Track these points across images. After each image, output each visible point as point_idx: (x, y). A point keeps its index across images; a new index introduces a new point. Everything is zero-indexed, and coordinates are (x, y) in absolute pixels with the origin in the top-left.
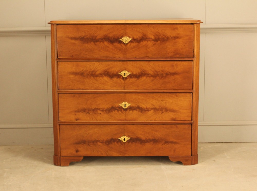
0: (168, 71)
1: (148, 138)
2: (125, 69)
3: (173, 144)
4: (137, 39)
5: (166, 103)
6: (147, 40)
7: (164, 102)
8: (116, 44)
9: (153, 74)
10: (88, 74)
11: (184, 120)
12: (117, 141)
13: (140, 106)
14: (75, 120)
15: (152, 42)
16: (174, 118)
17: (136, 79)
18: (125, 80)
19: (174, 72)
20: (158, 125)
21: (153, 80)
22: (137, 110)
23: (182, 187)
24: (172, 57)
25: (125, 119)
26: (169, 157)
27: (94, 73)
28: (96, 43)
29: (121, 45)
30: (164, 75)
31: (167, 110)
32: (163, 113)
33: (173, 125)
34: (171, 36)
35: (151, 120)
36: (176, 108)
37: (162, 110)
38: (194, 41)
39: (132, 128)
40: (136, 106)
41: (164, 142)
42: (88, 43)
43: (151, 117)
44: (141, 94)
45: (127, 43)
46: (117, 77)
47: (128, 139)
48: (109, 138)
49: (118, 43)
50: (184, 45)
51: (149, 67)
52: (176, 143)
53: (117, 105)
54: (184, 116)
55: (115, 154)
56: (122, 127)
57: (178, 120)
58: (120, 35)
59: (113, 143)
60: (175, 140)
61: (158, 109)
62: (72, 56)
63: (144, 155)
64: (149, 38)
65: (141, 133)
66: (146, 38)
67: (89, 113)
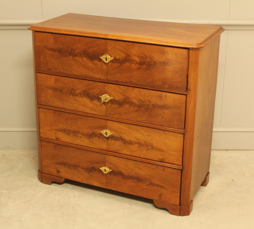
0: (155, 103)
1: (131, 175)
2: (106, 93)
3: (159, 188)
4: (120, 59)
5: (152, 139)
6: (131, 61)
7: (151, 137)
8: (96, 62)
9: (138, 103)
10: (68, 92)
12: (98, 170)
13: (123, 138)
14: (56, 139)
15: (136, 65)
17: (118, 106)
18: (106, 105)
19: (162, 104)
20: (142, 163)
21: (137, 111)
22: (119, 141)
24: (160, 87)
25: (107, 149)
26: (154, 200)
27: (73, 92)
28: (75, 58)
29: (101, 64)
30: (151, 107)
31: (153, 148)
32: (148, 150)
34: (160, 61)
35: (136, 156)
36: (163, 148)
37: (148, 147)
39: (114, 159)
40: (119, 136)
41: (148, 183)
42: (66, 56)
43: (136, 151)
44: (125, 124)
45: (107, 62)
46: (97, 100)
47: (109, 171)
48: (89, 165)
49: (98, 61)
50: (175, 75)
51: (133, 94)
52: (162, 188)
53: (97, 131)
54: (174, 158)
55: (96, 184)
57: (166, 162)
58: (101, 52)
59: (94, 172)
60: (161, 184)
61: (143, 144)
62: (50, 69)
64: (133, 60)
65: (123, 167)
66: (130, 60)
67: (69, 135)
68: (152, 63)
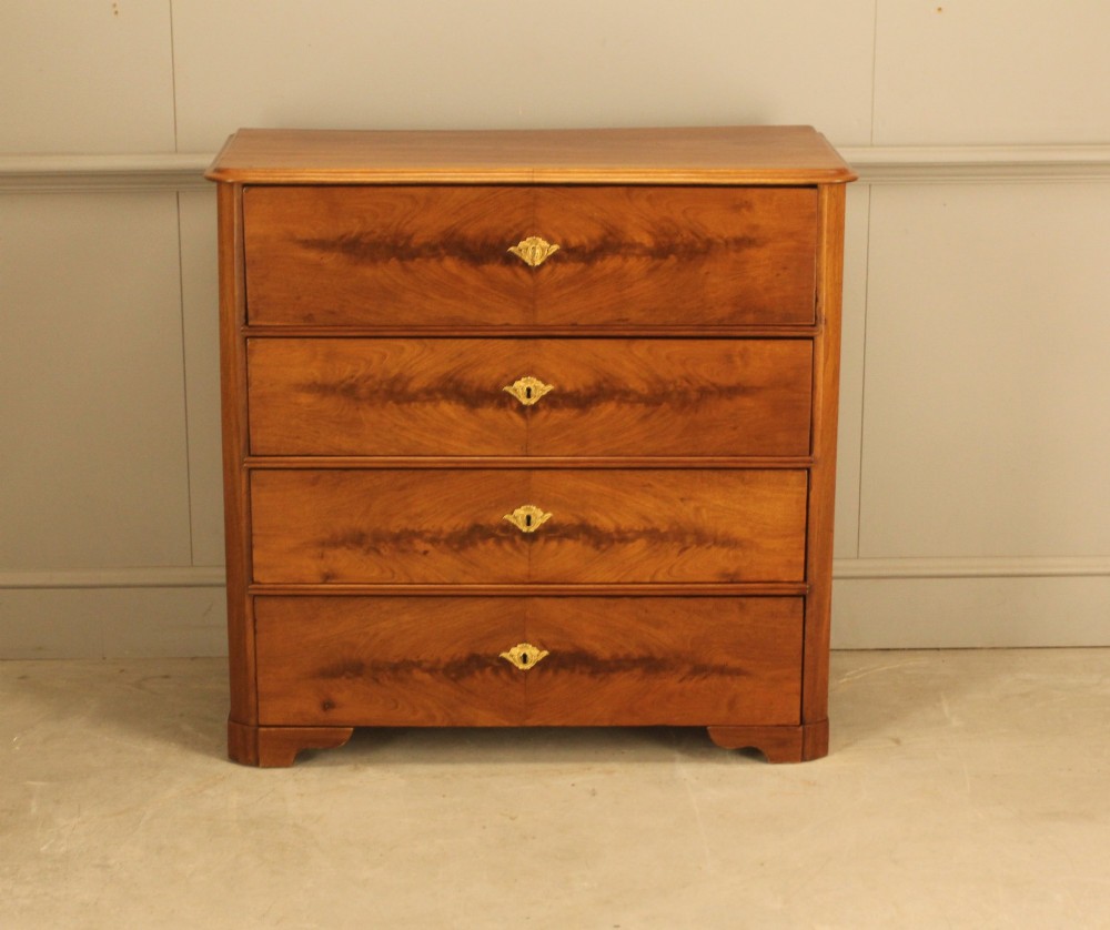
0: (707, 381)
1: (621, 654)
2: (530, 372)
3: (728, 678)
4: (583, 246)
5: (697, 509)
6: (623, 250)
7: (693, 504)
8: (495, 269)
9: (646, 392)
10: (376, 392)
11: (772, 578)
12: (497, 664)
13: (592, 524)
14: (320, 581)
15: (644, 259)
16: (732, 569)
17: (575, 412)
18: (529, 416)
19: (732, 381)
20: (665, 599)
21: (645, 417)
22: (577, 539)
23: (762, 864)
24: (726, 322)
25: (529, 576)
26: (709, 728)
27: (398, 387)
28: (409, 264)
29: (515, 274)
30: (694, 396)
31: (701, 538)
32: (685, 549)
33: (729, 601)
34: (725, 236)
35: (638, 580)
36: (740, 531)
37: (682, 540)
38: (819, 253)
39: (558, 611)
40: (576, 522)
41: (687, 668)
42: (374, 261)
43: (638, 564)
44: (597, 473)
45: (538, 263)
46: (496, 402)
47: (540, 658)
48: (460, 651)
49: (501, 264)
50: (778, 275)
51: (631, 363)
52: (738, 674)
53: (494, 518)
54: (776, 560)
55: (485, 719)
56: (517, 606)
57: (751, 578)
58: (511, 231)
59: (477, 674)
60: (735, 663)
61: (666, 533)
62: (309, 318)
63: (606, 724)
64: (633, 245)
65: (592, 631)
66: (620, 245)
67: (378, 552)
68: (699, 245)
